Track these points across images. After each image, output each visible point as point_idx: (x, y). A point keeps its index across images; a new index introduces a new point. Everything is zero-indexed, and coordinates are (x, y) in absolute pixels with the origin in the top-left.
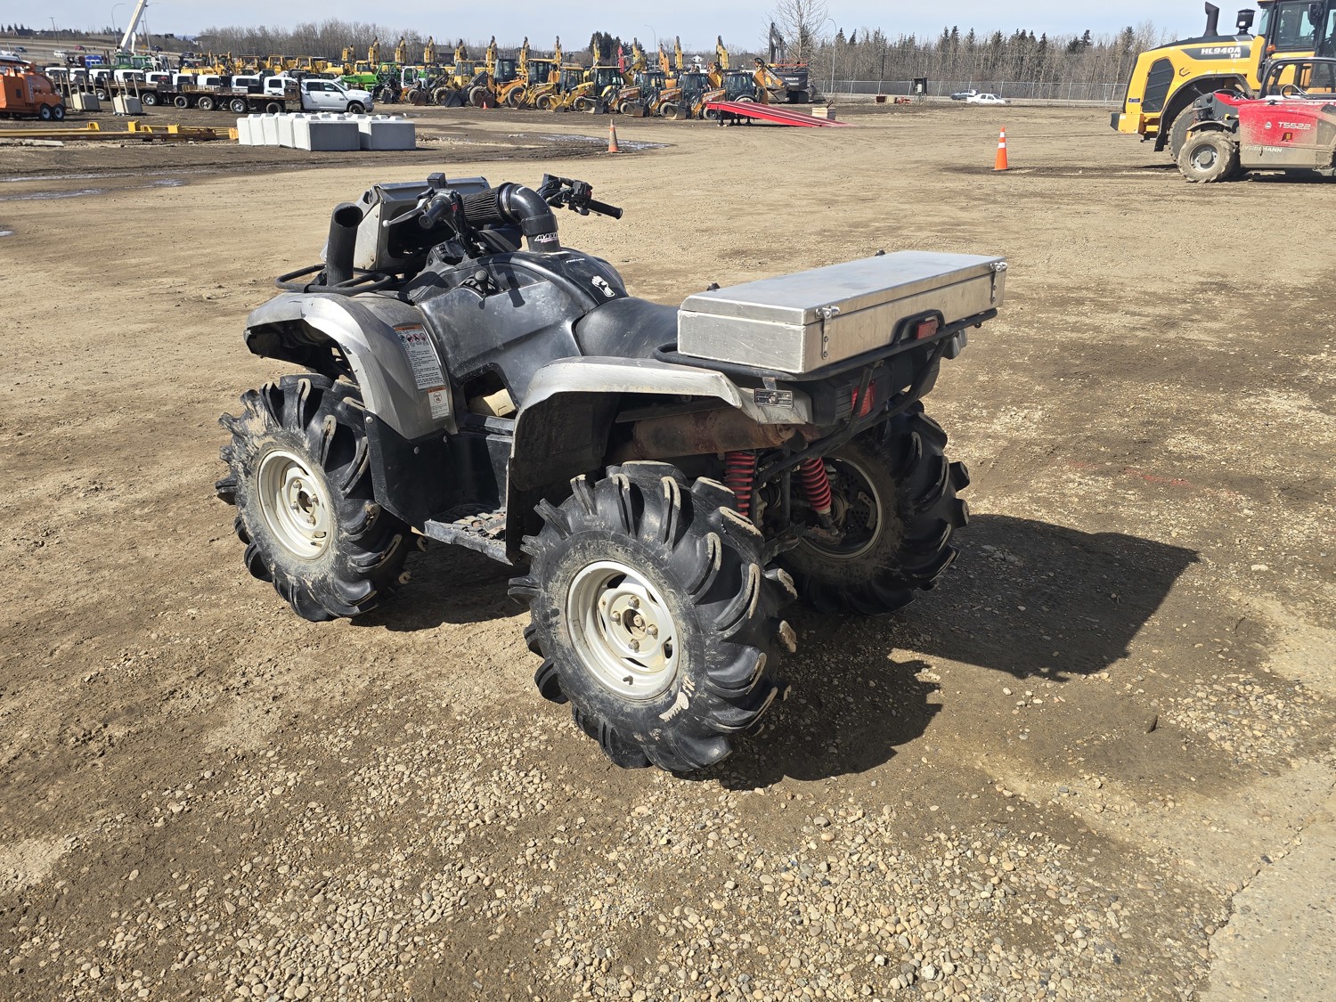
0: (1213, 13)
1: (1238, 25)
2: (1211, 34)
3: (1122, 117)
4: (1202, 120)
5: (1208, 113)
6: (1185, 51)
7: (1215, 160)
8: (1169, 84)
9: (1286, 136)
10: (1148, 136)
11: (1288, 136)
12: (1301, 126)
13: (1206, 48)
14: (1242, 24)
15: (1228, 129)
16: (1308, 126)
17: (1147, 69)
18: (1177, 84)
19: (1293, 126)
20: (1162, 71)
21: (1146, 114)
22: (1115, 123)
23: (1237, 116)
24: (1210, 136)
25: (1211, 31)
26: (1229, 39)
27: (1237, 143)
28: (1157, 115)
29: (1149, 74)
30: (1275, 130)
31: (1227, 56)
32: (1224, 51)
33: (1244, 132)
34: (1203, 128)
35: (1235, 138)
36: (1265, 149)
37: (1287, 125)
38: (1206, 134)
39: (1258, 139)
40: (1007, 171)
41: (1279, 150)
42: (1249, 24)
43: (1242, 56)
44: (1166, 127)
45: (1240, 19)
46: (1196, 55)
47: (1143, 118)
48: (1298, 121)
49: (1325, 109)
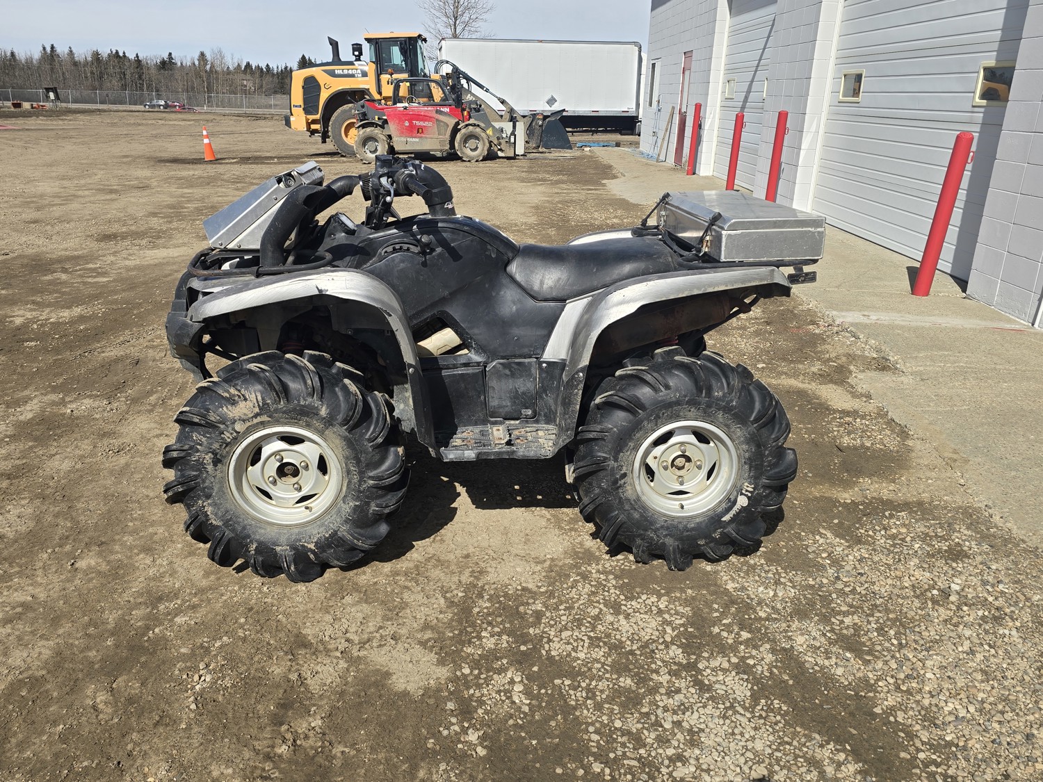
0: (334, 44)
1: (354, 54)
2: (337, 60)
3: (292, 119)
4: (361, 121)
5: (364, 116)
6: (325, 71)
7: (378, 148)
8: (319, 95)
9: (420, 130)
10: (313, 132)
11: (420, 131)
12: (426, 124)
13: (338, 70)
14: (356, 53)
15: (380, 126)
16: (430, 124)
17: (301, 84)
18: (324, 96)
19: (421, 123)
20: (311, 86)
21: (308, 116)
22: (288, 123)
23: (385, 117)
24: (371, 131)
25: (336, 58)
26: (351, 63)
27: (390, 137)
28: (318, 117)
29: (303, 87)
30: (412, 127)
31: (353, 76)
32: (350, 72)
33: (392, 128)
34: (363, 126)
35: (386, 132)
36: (408, 139)
37: (418, 123)
38: (368, 130)
39: (403, 133)
40: (217, 161)
41: (417, 140)
42: (361, 54)
43: (363, 76)
44: (326, 125)
45: (354, 50)
46: (332, 74)
47: (307, 120)
48: (424, 120)
49: (437, 112)
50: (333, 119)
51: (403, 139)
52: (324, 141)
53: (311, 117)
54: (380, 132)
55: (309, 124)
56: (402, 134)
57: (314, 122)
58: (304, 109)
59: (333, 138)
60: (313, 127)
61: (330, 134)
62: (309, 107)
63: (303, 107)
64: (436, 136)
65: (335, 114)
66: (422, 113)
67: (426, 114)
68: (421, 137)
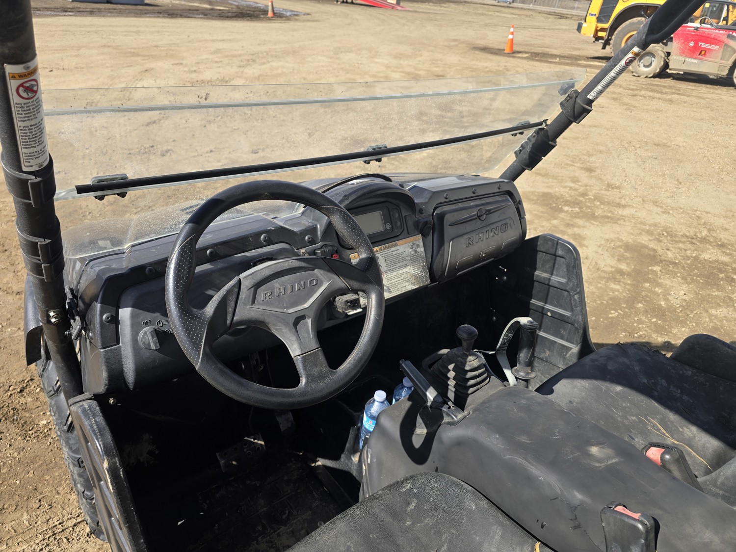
3: (584, 25)
7: (654, 64)
8: (615, 7)
9: (703, 53)
10: (598, 39)
12: (713, 47)
18: (619, 8)
19: (708, 46)
21: (599, 24)
22: (579, 28)
27: (668, 54)
28: (607, 25)
30: (696, 47)
33: (675, 46)
35: (667, 49)
36: (687, 59)
37: (704, 45)
40: (513, 54)
41: (696, 61)
44: (610, 34)
47: (597, 27)
48: (711, 43)
49: (729, 36)
50: (619, 29)
51: (682, 59)
52: (604, 48)
53: (601, 25)
54: (661, 49)
55: (597, 31)
56: (682, 53)
57: (602, 30)
58: (597, 18)
59: (613, 46)
60: (601, 34)
61: (611, 42)
62: (603, 16)
63: (597, 16)
64: (718, 60)
65: (624, 25)
66: (712, 36)
67: (716, 38)
68: (702, 59)
